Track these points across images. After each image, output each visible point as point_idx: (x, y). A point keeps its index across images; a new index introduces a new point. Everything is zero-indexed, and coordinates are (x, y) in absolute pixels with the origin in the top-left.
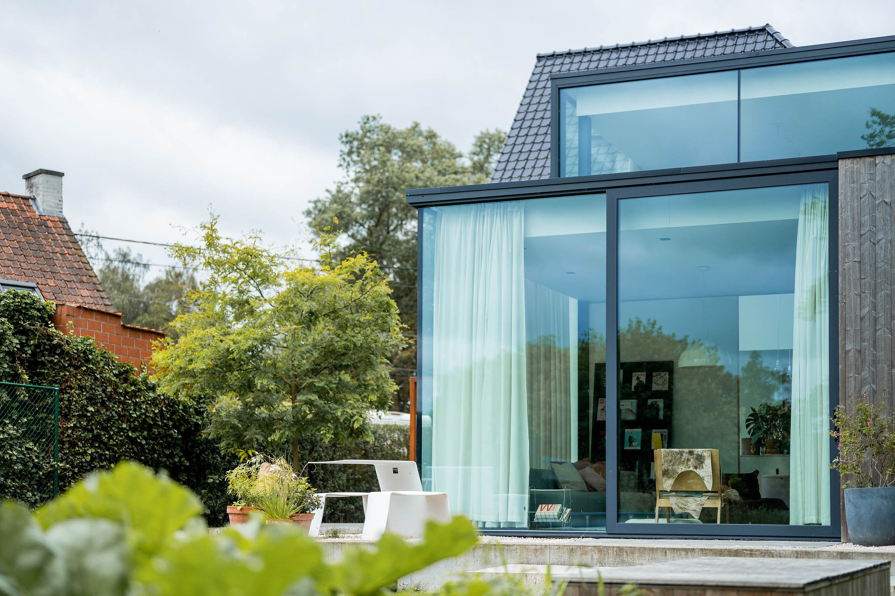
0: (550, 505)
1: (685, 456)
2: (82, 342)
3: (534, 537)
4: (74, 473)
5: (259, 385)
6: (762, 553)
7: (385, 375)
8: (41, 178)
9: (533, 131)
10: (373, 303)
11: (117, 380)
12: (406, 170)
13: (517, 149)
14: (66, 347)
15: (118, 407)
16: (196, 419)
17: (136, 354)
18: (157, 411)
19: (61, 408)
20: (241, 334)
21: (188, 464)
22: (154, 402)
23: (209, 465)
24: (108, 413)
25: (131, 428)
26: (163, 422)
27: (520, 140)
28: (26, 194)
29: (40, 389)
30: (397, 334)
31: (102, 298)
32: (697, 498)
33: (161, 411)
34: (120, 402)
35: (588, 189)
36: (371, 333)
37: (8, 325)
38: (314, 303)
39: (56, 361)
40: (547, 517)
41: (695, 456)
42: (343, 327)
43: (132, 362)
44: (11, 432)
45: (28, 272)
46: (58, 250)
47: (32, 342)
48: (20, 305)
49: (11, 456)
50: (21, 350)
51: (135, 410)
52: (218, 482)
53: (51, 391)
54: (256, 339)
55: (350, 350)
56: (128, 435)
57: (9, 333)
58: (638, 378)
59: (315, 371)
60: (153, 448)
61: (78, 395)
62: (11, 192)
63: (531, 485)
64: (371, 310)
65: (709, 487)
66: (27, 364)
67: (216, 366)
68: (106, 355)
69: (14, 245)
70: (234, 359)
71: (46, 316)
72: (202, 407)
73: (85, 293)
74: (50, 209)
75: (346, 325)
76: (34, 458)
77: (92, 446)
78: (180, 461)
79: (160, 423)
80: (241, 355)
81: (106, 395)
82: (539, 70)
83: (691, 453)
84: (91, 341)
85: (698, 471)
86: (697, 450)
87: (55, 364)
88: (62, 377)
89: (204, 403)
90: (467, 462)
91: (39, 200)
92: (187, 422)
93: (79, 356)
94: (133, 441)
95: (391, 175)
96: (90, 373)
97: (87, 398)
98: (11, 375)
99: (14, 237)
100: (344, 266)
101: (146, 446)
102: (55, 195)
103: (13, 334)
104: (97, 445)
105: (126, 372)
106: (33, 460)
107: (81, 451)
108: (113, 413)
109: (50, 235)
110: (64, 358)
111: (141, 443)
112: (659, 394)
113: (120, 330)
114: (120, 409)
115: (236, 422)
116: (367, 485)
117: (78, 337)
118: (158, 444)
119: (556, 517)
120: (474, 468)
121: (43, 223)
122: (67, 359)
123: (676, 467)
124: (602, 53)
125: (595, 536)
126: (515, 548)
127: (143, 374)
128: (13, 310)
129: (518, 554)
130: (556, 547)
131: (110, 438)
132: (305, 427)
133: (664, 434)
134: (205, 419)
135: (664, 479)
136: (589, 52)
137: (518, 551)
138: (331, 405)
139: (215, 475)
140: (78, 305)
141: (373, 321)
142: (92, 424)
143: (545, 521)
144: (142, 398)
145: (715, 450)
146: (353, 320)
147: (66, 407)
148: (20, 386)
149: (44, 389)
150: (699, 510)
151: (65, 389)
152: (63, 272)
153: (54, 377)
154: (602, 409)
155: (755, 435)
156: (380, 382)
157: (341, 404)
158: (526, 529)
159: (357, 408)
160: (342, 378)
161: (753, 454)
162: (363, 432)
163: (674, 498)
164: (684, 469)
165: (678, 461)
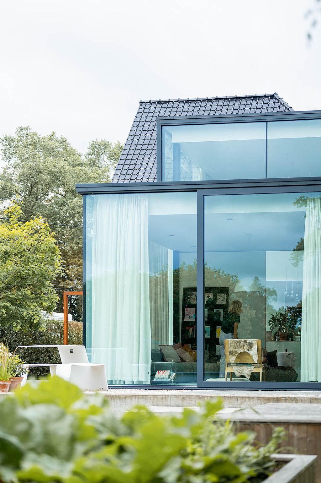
0: (163, 371)
1: (242, 343)
3: (154, 389)
6: (291, 399)
7: (53, 291)
9: (139, 147)
10: (45, 248)
13: (130, 157)
27: (131, 152)
30: (60, 267)
32: (248, 367)
35: (186, 189)
36: (44, 266)
38: (8, 247)
40: (162, 378)
41: (248, 343)
42: (27, 262)
55: (30, 276)
58: (208, 297)
59: (8, 288)
63: (153, 359)
64: (44, 252)
65: (256, 361)
75: (29, 261)
82: (142, 110)
83: (245, 342)
85: (249, 352)
86: (249, 340)
90: (114, 346)
95: (38, 163)
100: (27, 225)
112: (220, 306)
116: (36, 356)
119: (167, 378)
120: (118, 349)
123: (237, 350)
124: (179, 103)
125: (191, 388)
126: (150, 397)
129: (152, 400)
130: (174, 396)
135: (230, 357)
136: (171, 102)
137: (152, 399)
138: (19, 309)
141: (45, 258)
143: (160, 380)
145: (259, 340)
146: (33, 257)
150: (250, 374)
154: (188, 314)
155: (273, 330)
156: (49, 295)
157: (25, 308)
158: (149, 385)
159: (36, 311)
160: (26, 293)
161: (273, 341)
162: (39, 326)
163: (235, 367)
164: (242, 351)
165: (238, 346)
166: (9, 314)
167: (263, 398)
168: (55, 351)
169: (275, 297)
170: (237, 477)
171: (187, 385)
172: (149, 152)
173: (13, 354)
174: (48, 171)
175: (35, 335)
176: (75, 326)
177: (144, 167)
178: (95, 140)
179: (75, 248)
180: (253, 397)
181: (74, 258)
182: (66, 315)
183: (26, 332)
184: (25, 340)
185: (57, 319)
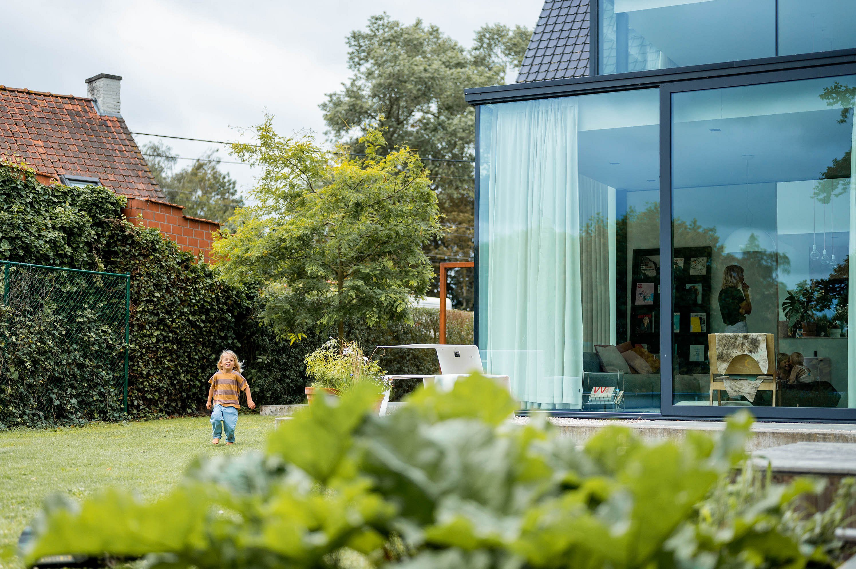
0: (604, 388)
1: (740, 340)
2: (150, 233)
3: (589, 418)
4: (142, 353)
5: (309, 272)
6: (835, 437)
8: (102, 82)
9: (558, 27)
10: (414, 194)
11: (180, 268)
12: (415, 63)
13: (543, 44)
14: (137, 238)
15: (181, 292)
16: (247, 303)
17: (195, 243)
18: (213, 296)
19: (131, 293)
20: (293, 224)
21: (240, 345)
22: (211, 288)
23: (258, 347)
24: (172, 298)
25: (191, 312)
26: (219, 307)
27: (546, 36)
28: (89, 97)
29: (114, 276)
30: (436, 223)
31: (156, 191)
32: (750, 382)
33: (217, 296)
34: (182, 288)
35: (642, 84)
36: (412, 223)
37: (87, 218)
38: (361, 195)
39: (127, 250)
40: (605, 399)
41: (749, 340)
42: (386, 217)
43: (192, 251)
44: (90, 316)
45: (92, 169)
46: (116, 147)
47: (107, 233)
48: (97, 200)
49: (89, 338)
50: (98, 241)
51: (195, 295)
52: (266, 362)
53: (122, 278)
54: (306, 228)
55: (392, 238)
56: (189, 318)
57: (88, 225)
58: (676, 264)
59: (360, 259)
60: (210, 331)
61: (147, 281)
62: (75, 95)
63: (585, 369)
64: (413, 201)
65: (765, 371)
66: (102, 254)
67: (271, 254)
68: (170, 245)
69: (80, 143)
70: (286, 248)
71: (119, 209)
72: (252, 293)
73: (141, 186)
74: (109, 110)
75: (390, 216)
76: (109, 340)
77: (158, 329)
78: (233, 343)
79: (216, 308)
80: (292, 244)
81: (170, 281)
84: (158, 232)
85: (753, 355)
87: (126, 253)
88: (132, 265)
89: (254, 288)
90: (523, 345)
91: (100, 101)
92: (239, 306)
93: (148, 246)
94: (192, 324)
95: (402, 68)
96: (158, 261)
97: (154, 285)
98: (88, 264)
99: (79, 136)
100: (388, 160)
101: (204, 329)
102: (113, 97)
103: (91, 226)
104: (162, 328)
105: (188, 260)
106: (108, 342)
107: (148, 333)
108: (176, 298)
109: (110, 134)
110: (135, 248)
111: (199, 325)
112: (694, 279)
113: (182, 221)
114: (182, 295)
115: (288, 307)
116: (399, 365)
117: (146, 228)
118: (214, 327)
119: (610, 399)
120: (529, 352)
121: (103, 123)
122: (137, 248)
123: (730, 351)
125: (651, 418)
127: (201, 261)
128: (91, 204)
131: (173, 321)
132: (351, 311)
133: (703, 317)
134: (256, 303)
135: (718, 363)
137: (588, 433)
138: (375, 290)
139: (264, 355)
140: (147, 198)
141: (414, 211)
142: (158, 309)
143: (598, 403)
144: (201, 284)
145: (770, 334)
146: (397, 210)
147: (136, 293)
148: (98, 274)
149: (116, 276)
150: (754, 392)
151: (135, 276)
152: (122, 167)
153: (125, 265)
154: (641, 294)
155: (791, 319)
156: (420, 269)
157: (384, 289)
158: (580, 410)
159: (400, 293)
160: (386, 264)
161: (790, 337)
162: (405, 316)
163: (728, 381)
164: (739, 353)
165: (733, 345)
166: (361, 299)
167: (783, 434)
168: (425, 358)
169: (786, 266)
170: (790, 561)
171: (644, 411)
172: (574, 33)
173: (369, 359)
174: (416, 78)
175: (397, 332)
176: (455, 317)
177: (566, 58)
178: (485, 27)
179: (455, 196)
180: (764, 433)
181: (452, 212)
182: (443, 301)
183: (384, 327)
184: (382, 339)
185: (430, 307)
